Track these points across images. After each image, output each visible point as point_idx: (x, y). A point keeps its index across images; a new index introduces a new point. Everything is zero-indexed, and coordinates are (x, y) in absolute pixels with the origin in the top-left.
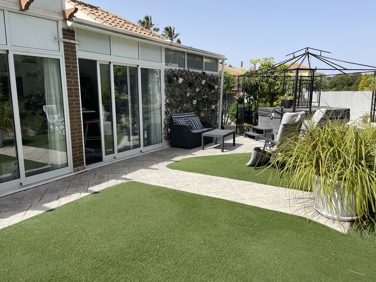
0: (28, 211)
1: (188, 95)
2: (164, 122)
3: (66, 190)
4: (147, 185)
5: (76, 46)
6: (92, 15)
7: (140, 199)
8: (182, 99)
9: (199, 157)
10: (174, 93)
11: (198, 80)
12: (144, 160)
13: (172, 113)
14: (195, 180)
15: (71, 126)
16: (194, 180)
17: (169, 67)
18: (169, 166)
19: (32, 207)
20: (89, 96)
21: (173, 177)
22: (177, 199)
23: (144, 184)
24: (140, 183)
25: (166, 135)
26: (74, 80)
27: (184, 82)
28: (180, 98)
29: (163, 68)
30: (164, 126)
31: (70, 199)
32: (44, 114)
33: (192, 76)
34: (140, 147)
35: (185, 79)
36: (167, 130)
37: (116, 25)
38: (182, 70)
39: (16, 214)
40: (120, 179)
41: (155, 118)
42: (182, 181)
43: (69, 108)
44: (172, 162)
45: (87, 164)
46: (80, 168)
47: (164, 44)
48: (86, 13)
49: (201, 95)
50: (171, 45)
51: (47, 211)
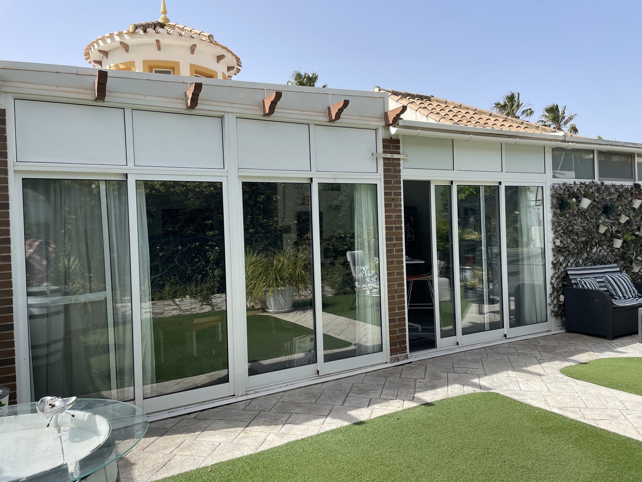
0: (328, 418)
1: (602, 230)
2: (551, 283)
3: (380, 391)
4: (522, 403)
5: (401, 162)
6: (423, 111)
7: (512, 430)
8: (589, 238)
9: (633, 359)
10: (570, 228)
11: (624, 200)
12: (511, 354)
13: (567, 266)
14: (628, 407)
15: (389, 286)
16: (626, 407)
17: (561, 181)
18: (565, 372)
19: (332, 412)
20: (413, 236)
21: (577, 395)
22: (589, 445)
23: (515, 401)
24: (508, 398)
25: (554, 307)
26: (395, 214)
27: (592, 207)
28: (584, 236)
29: (549, 182)
30: (552, 289)
31: (388, 408)
32: (346, 264)
33: (610, 194)
34: (503, 327)
35: (595, 201)
36: (557, 297)
37: (460, 119)
38: (587, 183)
39: (311, 420)
40: (468, 385)
41: (531, 273)
42: (597, 407)
43: (387, 258)
44: (573, 364)
45: (411, 351)
46: (401, 356)
47: (550, 140)
48: (414, 108)
49: (633, 230)
50: (564, 141)
51: (353, 424)
